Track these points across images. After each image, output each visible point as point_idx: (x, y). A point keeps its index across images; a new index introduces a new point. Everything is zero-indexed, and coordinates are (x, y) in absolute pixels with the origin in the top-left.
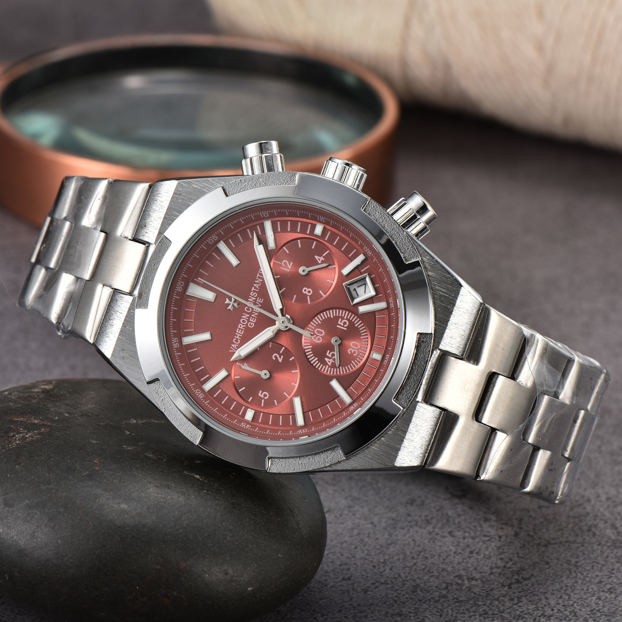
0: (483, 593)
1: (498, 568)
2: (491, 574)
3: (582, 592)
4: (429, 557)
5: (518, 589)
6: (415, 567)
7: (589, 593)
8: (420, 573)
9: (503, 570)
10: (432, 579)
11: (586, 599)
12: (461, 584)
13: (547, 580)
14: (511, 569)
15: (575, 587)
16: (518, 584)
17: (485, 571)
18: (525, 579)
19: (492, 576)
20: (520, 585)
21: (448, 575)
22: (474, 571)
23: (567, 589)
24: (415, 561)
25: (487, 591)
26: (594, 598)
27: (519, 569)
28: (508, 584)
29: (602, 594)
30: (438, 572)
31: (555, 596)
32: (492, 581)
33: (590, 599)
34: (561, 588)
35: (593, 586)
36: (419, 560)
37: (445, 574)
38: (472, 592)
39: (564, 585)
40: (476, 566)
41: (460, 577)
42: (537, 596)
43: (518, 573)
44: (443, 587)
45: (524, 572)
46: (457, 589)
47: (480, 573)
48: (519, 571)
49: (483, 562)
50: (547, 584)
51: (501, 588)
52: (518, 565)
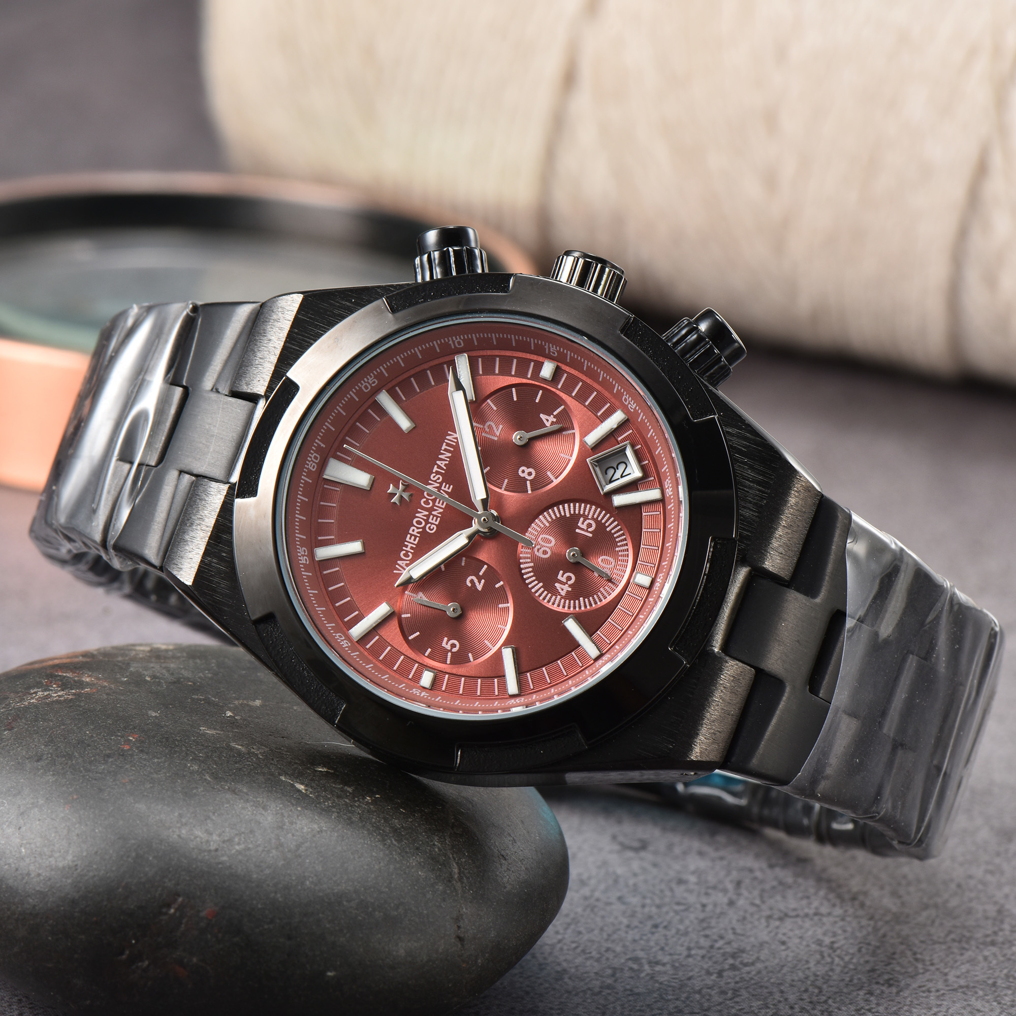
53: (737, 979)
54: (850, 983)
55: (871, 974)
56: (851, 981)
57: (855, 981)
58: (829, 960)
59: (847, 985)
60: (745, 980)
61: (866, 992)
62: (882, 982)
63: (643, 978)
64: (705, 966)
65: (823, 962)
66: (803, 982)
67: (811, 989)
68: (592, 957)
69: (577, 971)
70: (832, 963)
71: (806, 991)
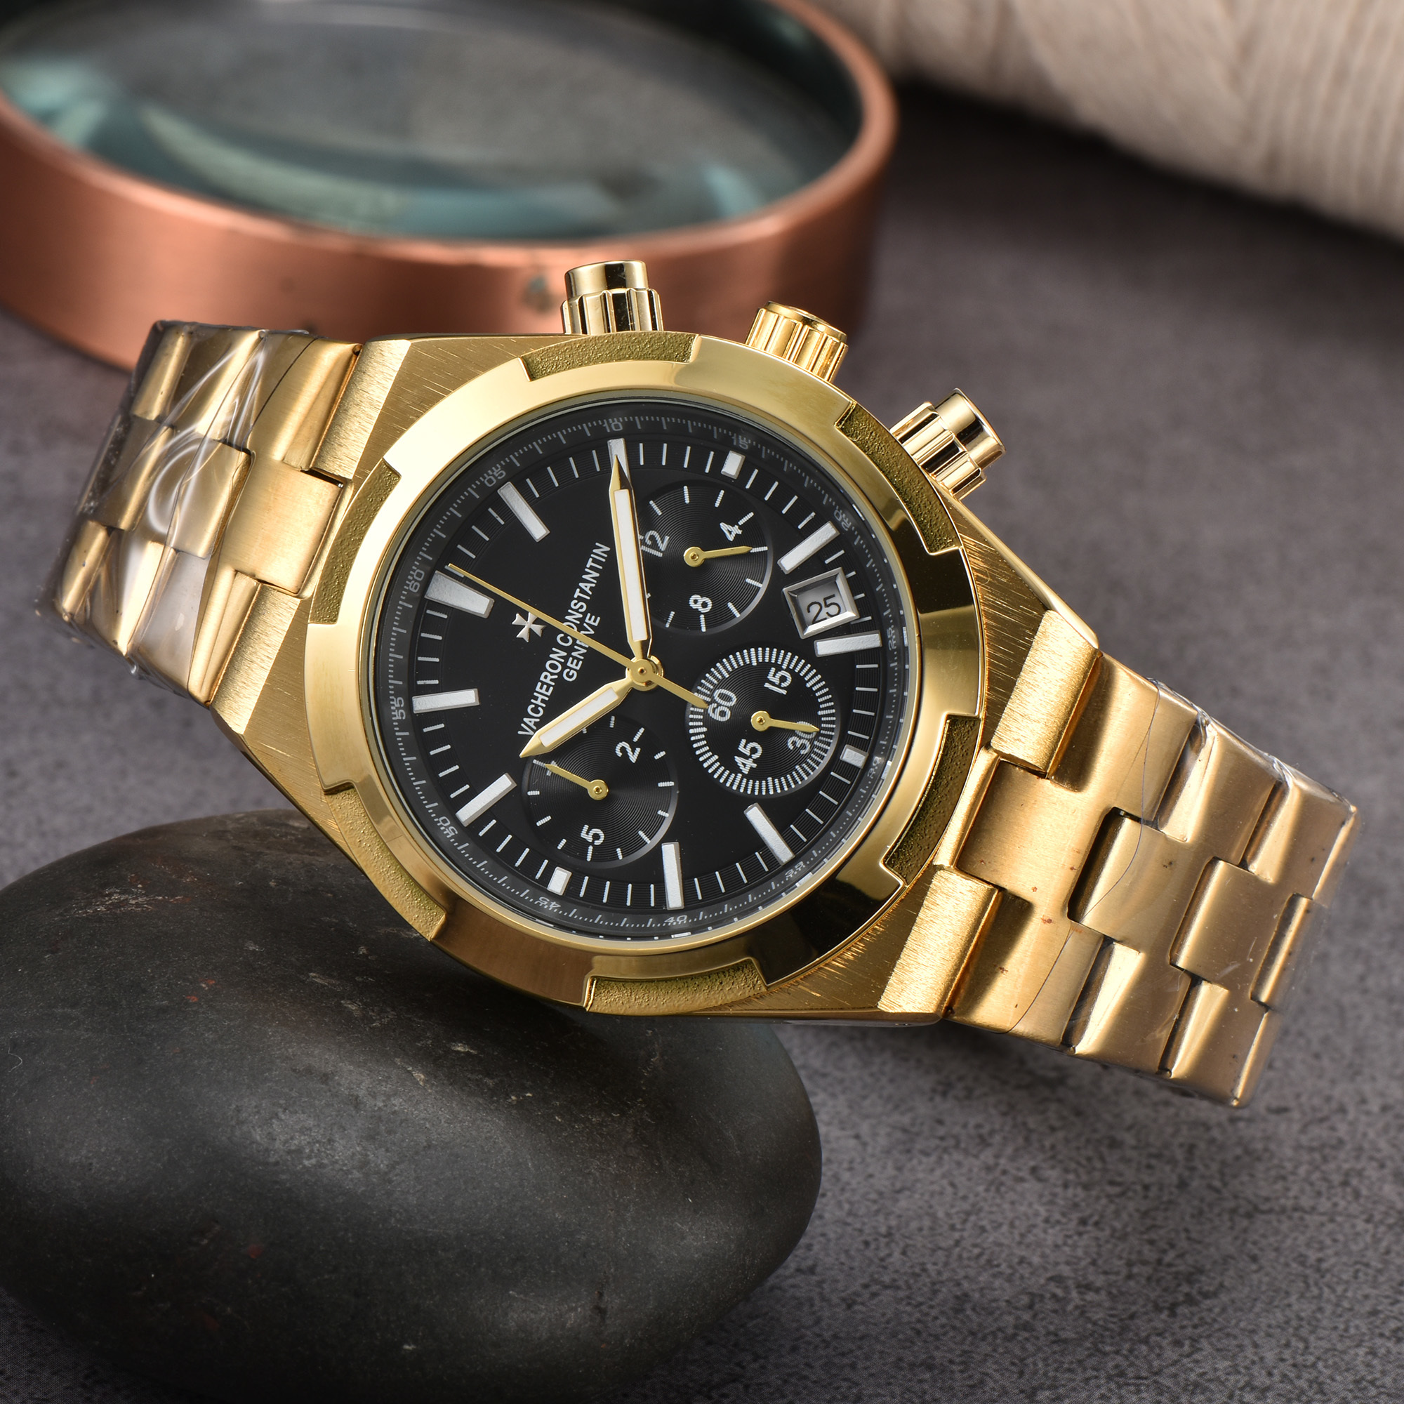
0: (1114, 1323)
1: (1145, 1263)
2: (1130, 1277)
3: (1334, 1336)
4: (988, 1227)
5: (1190, 1319)
6: (957, 1250)
7: (1349, 1337)
8: (969, 1266)
9: (1155, 1270)
10: (997, 1283)
11: (1344, 1352)
12: (1064, 1298)
13: (1255, 1300)
14: (1174, 1269)
15: (1318, 1320)
16: (1191, 1305)
17: (1116, 1269)
18: (1206, 1295)
19: (1132, 1283)
20: (1194, 1309)
21: (1032, 1273)
22: (1091, 1269)
23: (1301, 1326)
24: (957, 1235)
25: (1121, 1320)
26: (1361, 1351)
27: (1191, 1270)
28: (1167, 1305)
29: (1379, 1341)
30: (1011, 1267)
31: (1274, 1341)
32: (1132, 1295)
33: (1352, 1352)
34: (1287, 1322)
35: (1357, 1322)
36: (966, 1234)
37: (1024, 1270)
38: (1089, 1320)
39: (1293, 1316)
40: (1095, 1256)
41: (1058, 1279)
42: (1235, 1337)
43: (1190, 1279)
44: (1022, 1302)
45: (1203, 1278)
46: (1055, 1311)
47: (1105, 1273)
48: (1191, 1274)
49: (1109, 1246)
50: (1257, 1310)
51: (1153, 1315)
52: (1190, 1259)
53: (1196, 1320)
54: (1345, 1334)
55: (1372, 1319)
56: (1346, 1330)
57: (1352, 1331)
58: (1315, 1291)
59: (1342, 1336)
60: (1206, 1323)
61: (1367, 1350)
62: (1387, 1333)
63: (1071, 1312)
64: (1153, 1296)
65: (1308, 1295)
66: (1283, 1329)
67: (1294, 1342)
68: (1001, 1273)
69: (983, 1296)
70: (1320, 1297)
71: (1287, 1345)
